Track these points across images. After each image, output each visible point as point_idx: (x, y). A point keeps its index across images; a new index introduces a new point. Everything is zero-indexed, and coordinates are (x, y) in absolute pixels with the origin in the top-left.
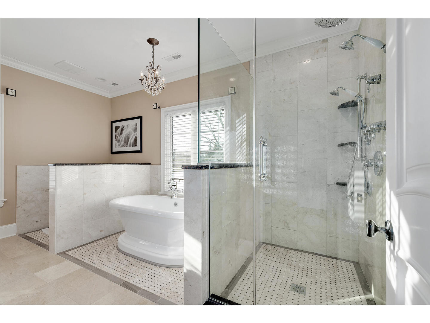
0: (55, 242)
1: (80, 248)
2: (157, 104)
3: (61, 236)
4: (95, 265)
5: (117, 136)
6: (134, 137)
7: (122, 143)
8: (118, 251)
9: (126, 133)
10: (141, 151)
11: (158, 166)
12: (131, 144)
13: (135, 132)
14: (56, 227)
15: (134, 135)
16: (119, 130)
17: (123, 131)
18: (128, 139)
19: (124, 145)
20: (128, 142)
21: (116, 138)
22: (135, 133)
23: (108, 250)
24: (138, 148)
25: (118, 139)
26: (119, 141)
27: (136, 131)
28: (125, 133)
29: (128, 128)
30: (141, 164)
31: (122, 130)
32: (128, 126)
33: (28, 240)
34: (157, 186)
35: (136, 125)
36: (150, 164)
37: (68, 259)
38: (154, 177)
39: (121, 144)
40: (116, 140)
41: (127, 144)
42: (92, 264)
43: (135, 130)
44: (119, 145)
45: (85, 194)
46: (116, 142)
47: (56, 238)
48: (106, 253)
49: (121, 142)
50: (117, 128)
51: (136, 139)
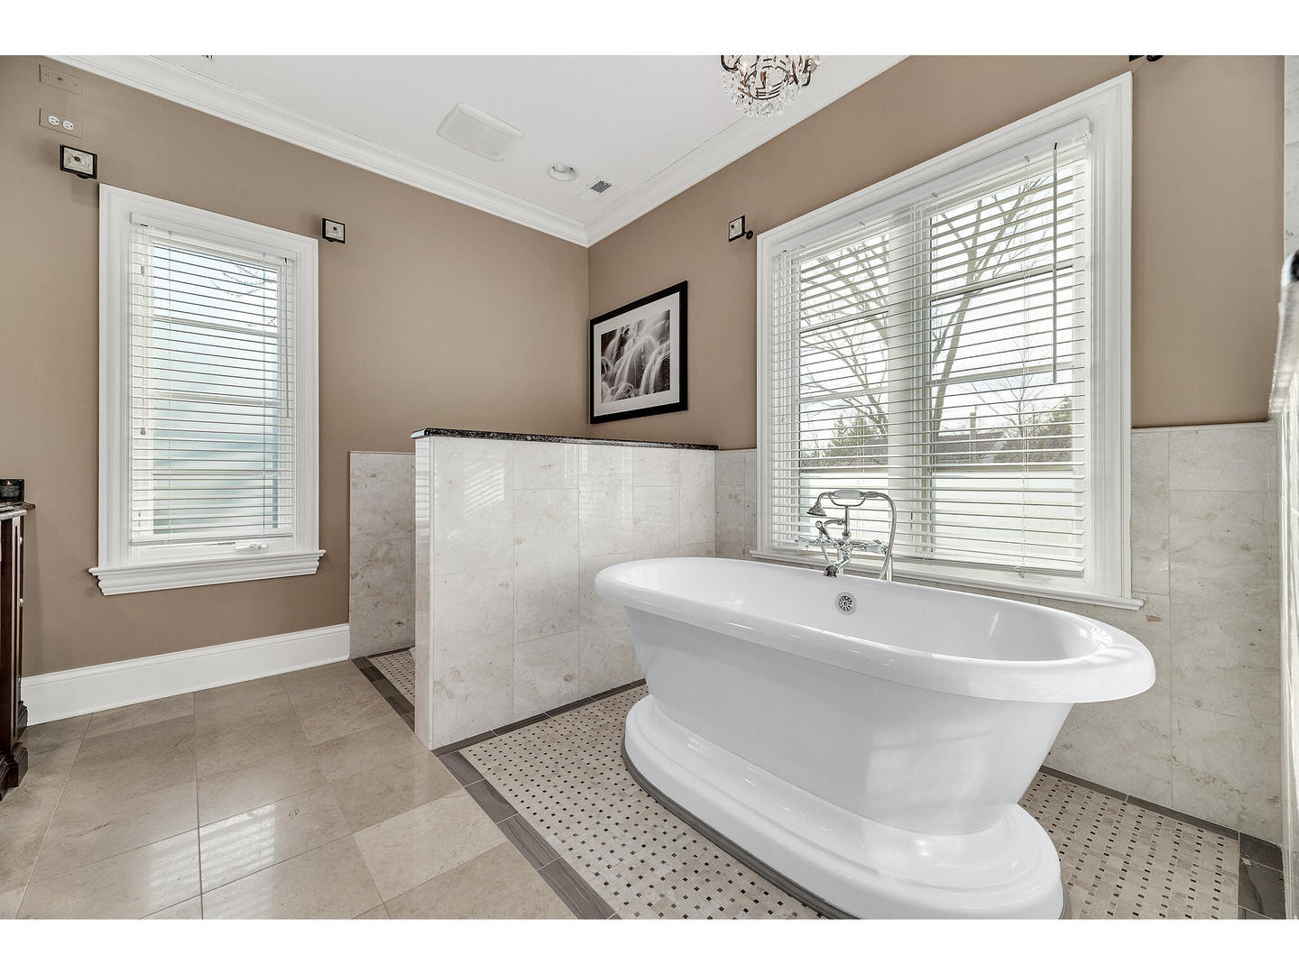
0: (431, 707)
1: (504, 737)
2: (743, 218)
3: (448, 688)
4: (551, 839)
5: (607, 366)
6: (660, 360)
7: (623, 385)
8: (629, 777)
9: (634, 349)
10: (682, 405)
11: (747, 453)
12: (652, 386)
13: (662, 342)
14: (431, 653)
15: (660, 353)
16: (614, 342)
17: (626, 347)
18: (641, 370)
19: (629, 391)
20: (641, 378)
21: (603, 372)
22: (664, 345)
23: (594, 763)
24: (672, 396)
25: (610, 373)
26: (611, 381)
27: (668, 338)
28: (630, 352)
29: (641, 333)
30: (689, 447)
31: (623, 342)
32: (640, 325)
33: (372, 680)
34: (741, 529)
35: (667, 316)
36: (715, 448)
37: (464, 782)
38: (730, 496)
39: (617, 389)
40: (605, 379)
41: (638, 386)
42: (540, 829)
43: (664, 334)
44: (613, 392)
45: (519, 542)
46: (605, 384)
47: (431, 694)
48: (588, 782)
49: (619, 382)
50: (607, 338)
51: (665, 365)
